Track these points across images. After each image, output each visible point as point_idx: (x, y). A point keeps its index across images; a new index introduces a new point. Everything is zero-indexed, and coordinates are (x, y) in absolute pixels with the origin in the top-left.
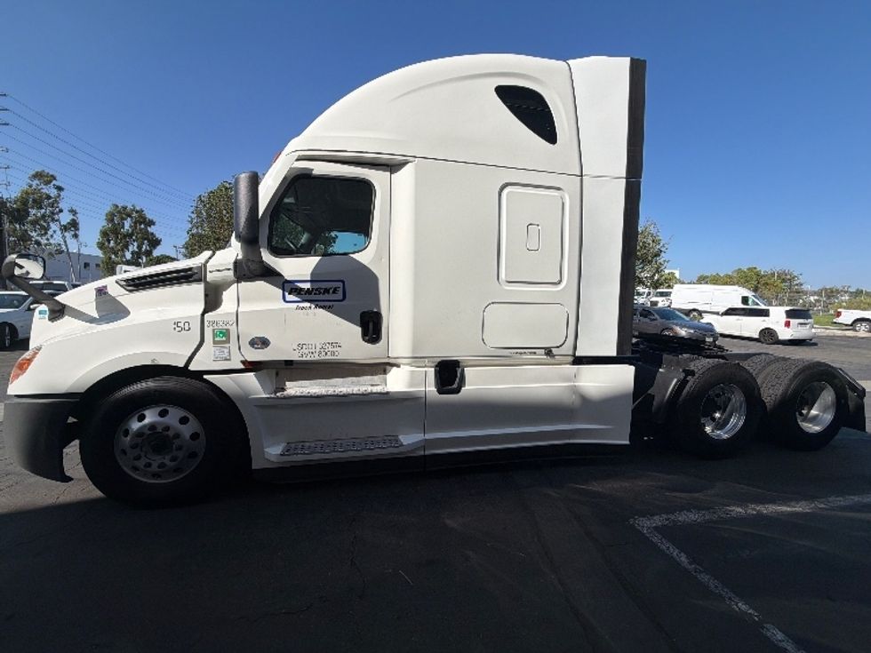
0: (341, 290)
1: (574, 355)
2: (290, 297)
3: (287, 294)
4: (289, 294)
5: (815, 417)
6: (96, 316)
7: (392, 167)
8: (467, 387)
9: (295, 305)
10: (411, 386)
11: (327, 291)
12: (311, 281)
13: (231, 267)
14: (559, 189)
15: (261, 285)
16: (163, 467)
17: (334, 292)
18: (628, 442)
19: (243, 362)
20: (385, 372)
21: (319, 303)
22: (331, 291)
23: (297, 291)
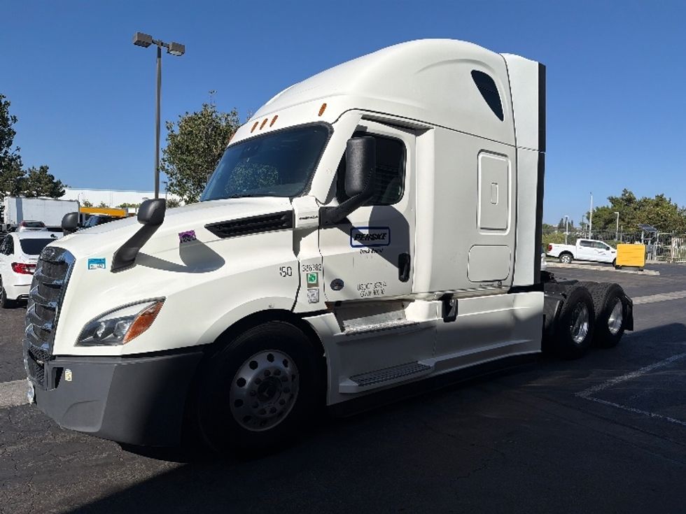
0: (387, 235)
1: (511, 286)
2: (356, 243)
3: (353, 239)
4: (355, 239)
5: (613, 322)
6: (182, 263)
7: (417, 130)
8: (459, 315)
9: (359, 249)
10: (430, 315)
11: (378, 237)
12: (368, 228)
13: (317, 215)
14: (506, 156)
15: (336, 231)
16: (275, 412)
17: (383, 238)
18: (540, 351)
19: (327, 303)
20: (403, 307)
21: (375, 248)
22: (381, 237)
23: (359, 237)
